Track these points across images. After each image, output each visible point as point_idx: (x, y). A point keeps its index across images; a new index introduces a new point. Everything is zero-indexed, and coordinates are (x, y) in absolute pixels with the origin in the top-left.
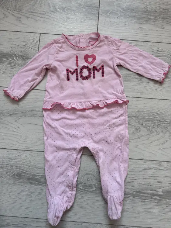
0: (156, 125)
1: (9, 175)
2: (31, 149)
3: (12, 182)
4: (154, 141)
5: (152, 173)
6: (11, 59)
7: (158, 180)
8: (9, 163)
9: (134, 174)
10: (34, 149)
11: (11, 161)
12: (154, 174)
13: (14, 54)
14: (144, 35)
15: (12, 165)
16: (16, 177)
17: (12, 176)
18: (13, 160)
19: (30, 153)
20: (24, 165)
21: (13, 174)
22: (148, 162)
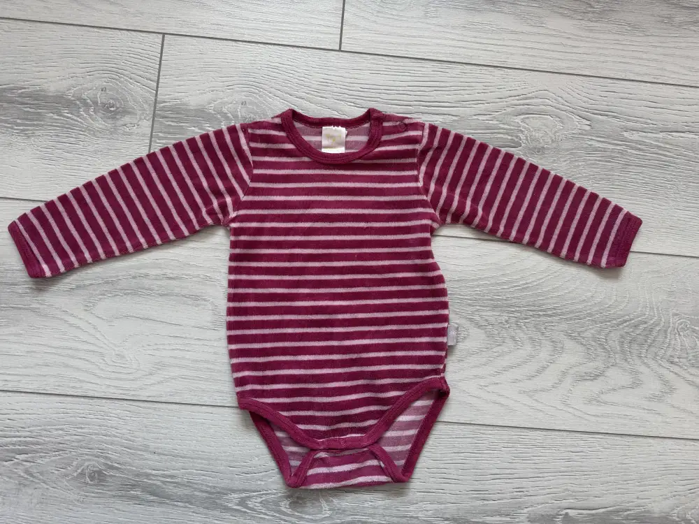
0: (513, 320)
1: (66, 475)
2: (133, 395)
3: (76, 497)
4: (506, 369)
5: (499, 462)
6: (69, 115)
7: (517, 483)
8: (66, 438)
9: (447, 466)
10: (144, 395)
11: (72, 432)
12: (507, 465)
13: (80, 99)
14: (482, 47)
15: (76, 444)
16: (88, 480)
17: (75, 479)
18: (79, 430)
19: (133, 407)
20: (112, 444)
21: (79, 471)
22: (489, 431)
